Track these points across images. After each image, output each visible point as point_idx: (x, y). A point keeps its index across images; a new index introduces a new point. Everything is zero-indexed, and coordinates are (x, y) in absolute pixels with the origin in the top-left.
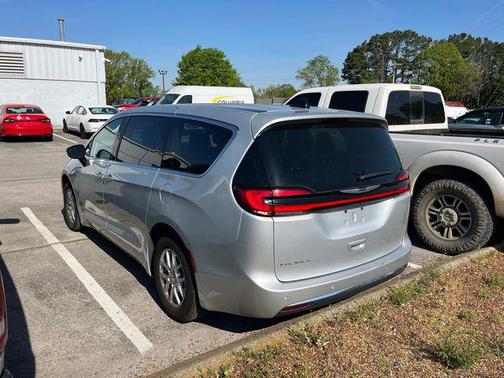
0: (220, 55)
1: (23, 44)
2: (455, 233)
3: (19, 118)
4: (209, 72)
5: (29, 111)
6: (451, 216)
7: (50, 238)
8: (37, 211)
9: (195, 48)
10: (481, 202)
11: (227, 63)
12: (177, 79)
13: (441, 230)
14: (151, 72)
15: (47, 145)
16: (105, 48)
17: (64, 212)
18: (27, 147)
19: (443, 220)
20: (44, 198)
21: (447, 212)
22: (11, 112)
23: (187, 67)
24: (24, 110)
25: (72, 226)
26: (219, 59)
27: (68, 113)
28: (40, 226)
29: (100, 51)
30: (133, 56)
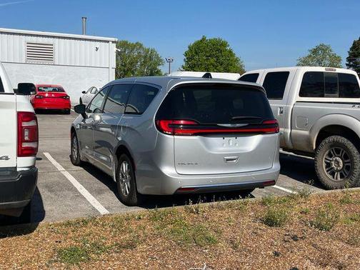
0: (224, 44)
1: (54, 37)
2: (342, 176)
3: (47, 95)
4: (212, 60)
5: (54, 90)
6: (338, 163)
7: (60, 168)
8: (53, 155)
9: (200, 39)
10: (356, 151)
11: (230, 52)
12: (183, 67)
13: (333, 174)
14: (161, 60)
15: (66, 117)
16: (117, 40)
17: (71, 156)
18: (51, 117)
19: (333, 166)
20: (59, 148)
21: (336, 160)
22: (40, 90)
23: (193, 56)
24: (51, 89)
25: (74, 162)
26: (222, 48)
27: (84, 92)
28: (54, 162)
29: (113, 42)
30: (146, 46)
